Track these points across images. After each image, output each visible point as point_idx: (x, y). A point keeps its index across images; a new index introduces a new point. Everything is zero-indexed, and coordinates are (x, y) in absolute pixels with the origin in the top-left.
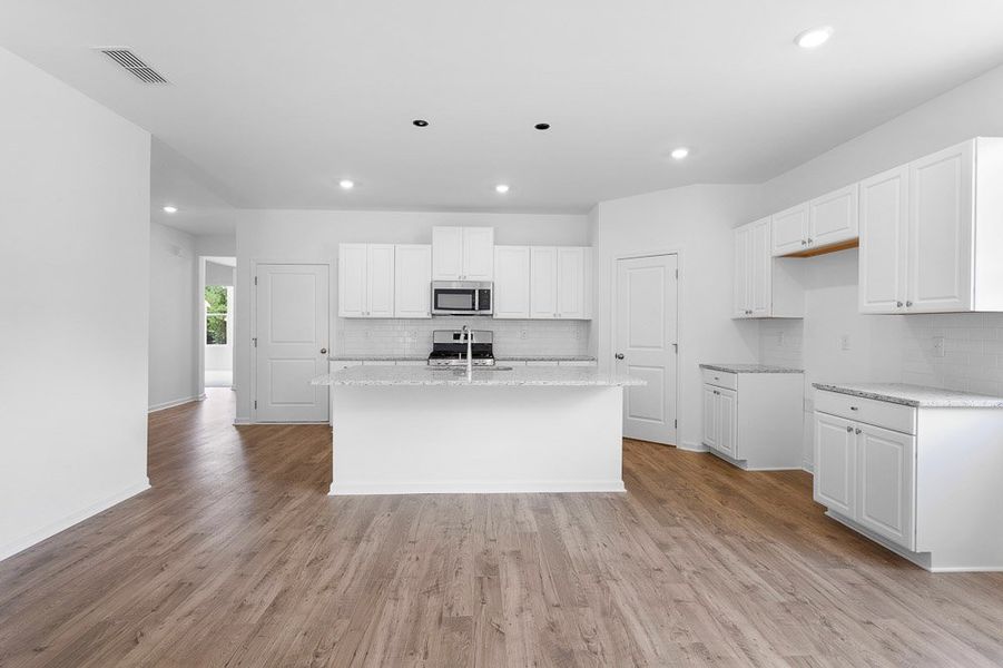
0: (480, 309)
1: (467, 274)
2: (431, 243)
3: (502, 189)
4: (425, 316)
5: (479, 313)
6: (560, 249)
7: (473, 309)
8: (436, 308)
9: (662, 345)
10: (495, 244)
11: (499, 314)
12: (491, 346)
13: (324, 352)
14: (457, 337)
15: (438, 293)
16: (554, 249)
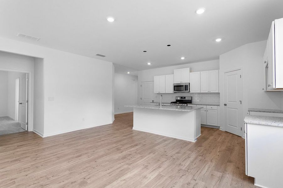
0: (185, 90)
1: (182, 81)
2: (173, 74)
3: (183, 58)
4: (172, 92)
5: (185, 91)
6: (210, 71)
7: (183, 90)
8: (174, 90)
9: (237, 101)
10: (190, 72)
11: (191, 91)
12: (191, 100)
13: (153, 101)
14: (181, 98)
15: (175, 86)
16: (208, 71)
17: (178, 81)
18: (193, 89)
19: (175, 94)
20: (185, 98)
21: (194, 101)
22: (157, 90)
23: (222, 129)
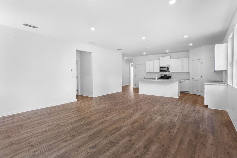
1: (165, 65)
2: (159, 60)
3: (167, 51)
4: (159, 72)
5: (167, 71)
8: (160, 70)
9: (199, 77)
10: (171, 59)
11: (171, 71)
12: (171, 77)
13: (144, 77)
14: (164, 75)
15: (160, 68)
16: (182, 59)
17: (163, 65)
18: (172, 70)
19: (161, 72)
20: (167, 75)
21: (172, 77)
22: (147, 71)
23: (191, 93)
